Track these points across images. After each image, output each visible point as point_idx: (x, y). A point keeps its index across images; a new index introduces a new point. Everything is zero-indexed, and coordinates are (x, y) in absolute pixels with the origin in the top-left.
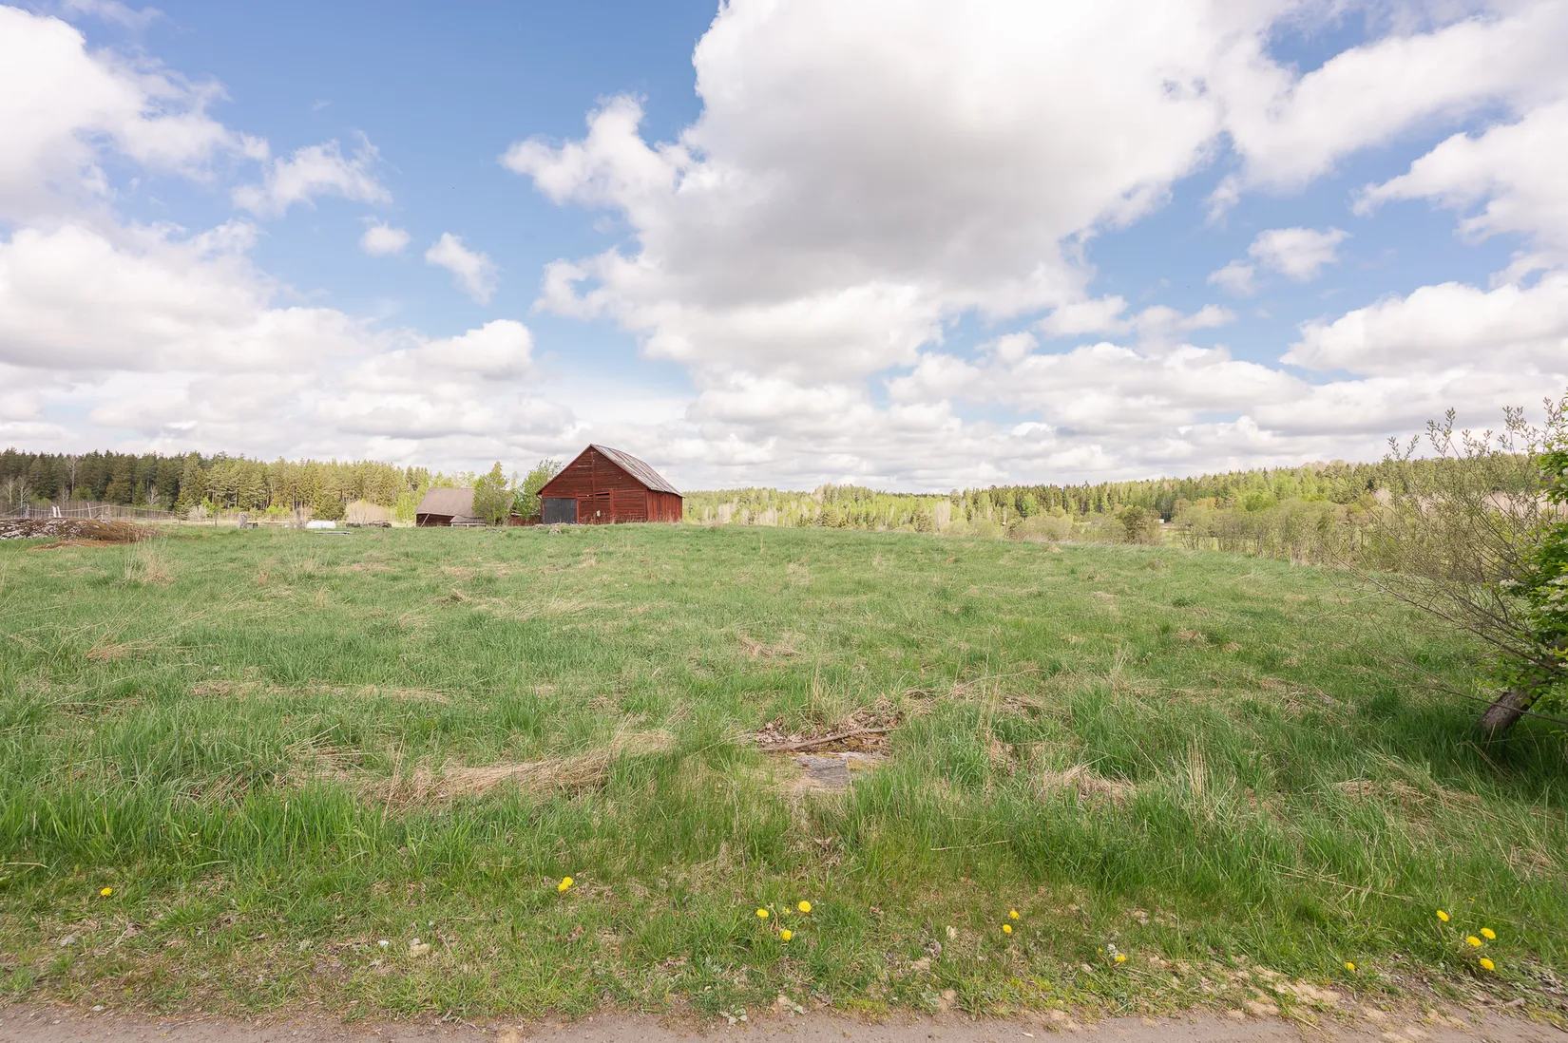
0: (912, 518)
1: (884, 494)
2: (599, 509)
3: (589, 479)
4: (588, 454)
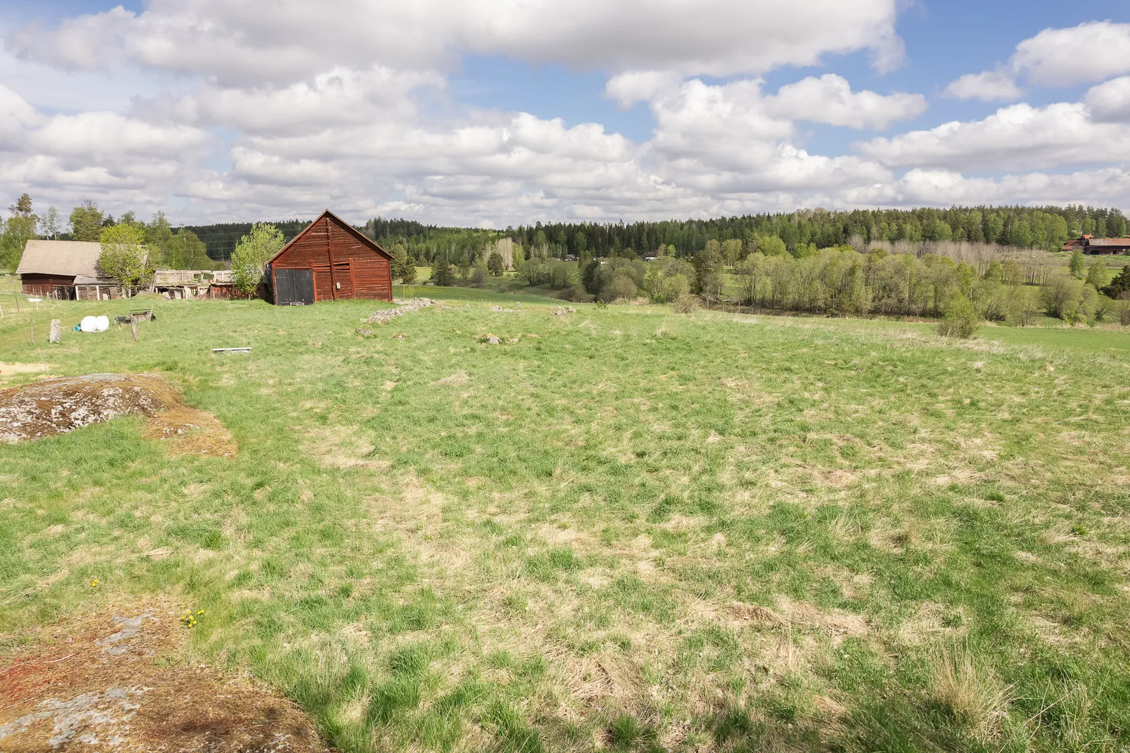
2: (338, 280)
3: (326, 248)
4: (323, 220)
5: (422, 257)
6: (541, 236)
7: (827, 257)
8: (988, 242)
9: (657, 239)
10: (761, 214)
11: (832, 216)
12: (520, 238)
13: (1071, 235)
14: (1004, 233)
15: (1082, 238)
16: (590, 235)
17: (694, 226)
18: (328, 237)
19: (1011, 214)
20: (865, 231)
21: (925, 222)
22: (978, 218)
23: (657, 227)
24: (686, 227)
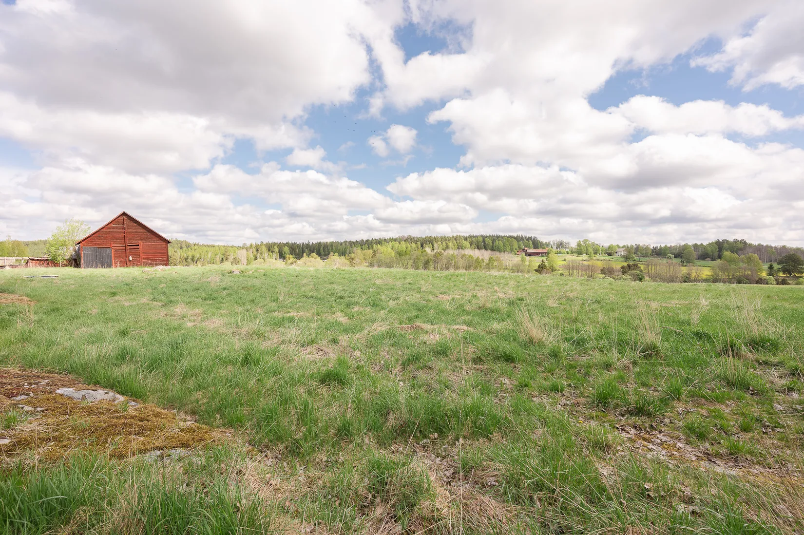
0: (223, 259)
1: (198, 245)
2: (131, 255)
3: (122, 235)
4: (121, 218)
5: (189, 260)
6: (264, 249)
7: (415, 255)
8: (486, 249)
9: (328, 250)
10: (381, 238)
11: (416, 239)
12: (251, 250)
13: (520, 248)
14: (492, 247)
15: (524, 249)
16: (291, 248)
17: (347, 244)
18: (124, 228)
19: (495, 238)
20: (431, 246)
21: (458, 241)
22: (481, 240)
23: (328, 244)
24: (343, 244)
